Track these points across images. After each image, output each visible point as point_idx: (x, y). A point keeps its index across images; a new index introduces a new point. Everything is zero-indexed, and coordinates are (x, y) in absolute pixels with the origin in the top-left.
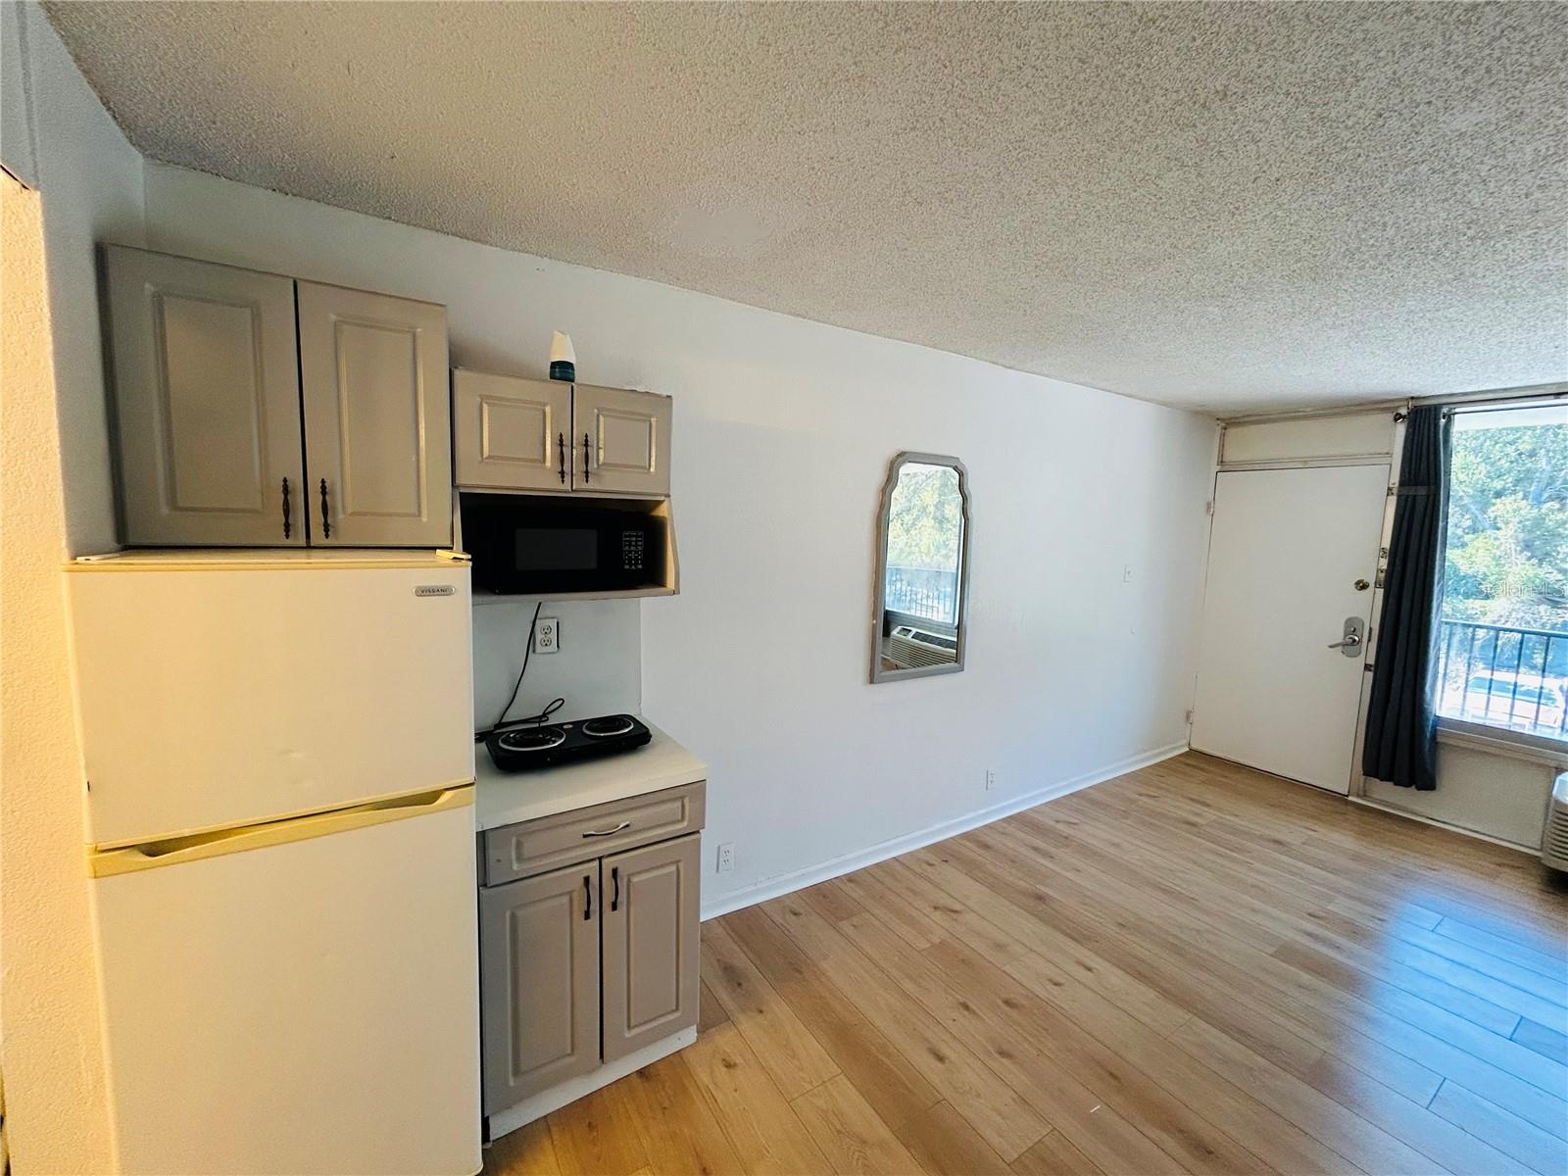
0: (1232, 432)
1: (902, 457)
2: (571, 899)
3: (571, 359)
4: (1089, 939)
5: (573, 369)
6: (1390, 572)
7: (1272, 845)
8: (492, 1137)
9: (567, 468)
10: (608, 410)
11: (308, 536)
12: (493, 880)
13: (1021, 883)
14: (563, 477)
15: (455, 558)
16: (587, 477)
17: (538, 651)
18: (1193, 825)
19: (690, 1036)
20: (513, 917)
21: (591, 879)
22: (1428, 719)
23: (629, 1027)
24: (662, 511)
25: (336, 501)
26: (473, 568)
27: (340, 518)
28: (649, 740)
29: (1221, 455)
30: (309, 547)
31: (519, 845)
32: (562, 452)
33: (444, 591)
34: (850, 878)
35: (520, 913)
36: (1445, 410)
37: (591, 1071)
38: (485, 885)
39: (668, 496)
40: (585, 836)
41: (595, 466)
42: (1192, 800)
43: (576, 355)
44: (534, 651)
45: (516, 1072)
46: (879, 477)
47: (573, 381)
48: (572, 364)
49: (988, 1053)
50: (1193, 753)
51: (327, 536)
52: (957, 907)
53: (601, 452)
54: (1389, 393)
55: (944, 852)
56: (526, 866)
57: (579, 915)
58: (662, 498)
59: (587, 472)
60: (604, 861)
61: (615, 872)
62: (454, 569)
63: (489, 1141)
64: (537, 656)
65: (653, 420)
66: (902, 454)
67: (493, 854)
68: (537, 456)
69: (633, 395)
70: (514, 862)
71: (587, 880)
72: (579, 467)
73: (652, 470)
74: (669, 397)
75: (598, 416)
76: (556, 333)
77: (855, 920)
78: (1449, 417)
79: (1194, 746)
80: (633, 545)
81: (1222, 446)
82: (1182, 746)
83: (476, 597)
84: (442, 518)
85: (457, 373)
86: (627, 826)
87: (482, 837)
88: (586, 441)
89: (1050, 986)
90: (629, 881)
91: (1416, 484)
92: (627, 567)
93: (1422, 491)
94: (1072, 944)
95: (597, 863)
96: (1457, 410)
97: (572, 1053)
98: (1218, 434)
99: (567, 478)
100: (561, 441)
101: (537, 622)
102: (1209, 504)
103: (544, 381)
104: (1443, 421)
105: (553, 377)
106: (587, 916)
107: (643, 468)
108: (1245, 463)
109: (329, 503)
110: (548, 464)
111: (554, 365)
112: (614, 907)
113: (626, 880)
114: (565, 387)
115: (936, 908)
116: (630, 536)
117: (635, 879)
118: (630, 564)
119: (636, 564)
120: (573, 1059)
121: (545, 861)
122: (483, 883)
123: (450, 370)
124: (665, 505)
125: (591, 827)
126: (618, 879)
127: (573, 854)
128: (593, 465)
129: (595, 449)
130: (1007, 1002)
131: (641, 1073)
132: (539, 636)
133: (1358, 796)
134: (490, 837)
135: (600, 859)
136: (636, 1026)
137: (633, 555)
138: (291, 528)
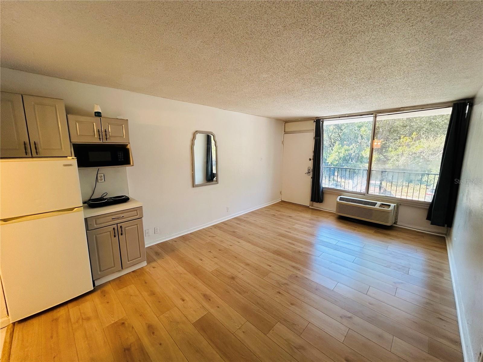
0: (286, 124)
1: (197, 132)
2: (110, 233)
3: (100, 111)
4: (241, 238)
5: (101, 113)
6: (314, 156)
7: (289, 217)
8: (96, 286)
9: (101, 137)
10: (111, 123)
11: (32, 155)
12: (90, 229)
13: (231, 230)
14: (100, 139)
15: (72, 158)
16: (107, 139)
17: (99, 182)
18: (274, 215)
19: (144, 264)
20: (96, 237)
21: (115, 228)
22: (320, 188)
23: (128, 261)
24: (128, 147)
25: (39, 146)
26: (77, 160)
27: (40, 150)
28: (129, 200)
29: (285, 130)
30: (32, 157)
31: (96, 221)
32: (99, 134)
33: (70, 165)
34: (191, 234)
35: (98, 236)
36: (322, 120)
37: (119, 271)
38: (88, 230)
39: (129, 143)
40: (112, 219)
41: (109, 137)
42: (277, 210)
43: (101, 110)
44: (98, 182)
45: (100, 271)
46: (191, 137)
47: (101, 116)
48: (100, 112)
49: (212, 258)
50: (282, 201)
51: (37, 154)
52: (215, 236)
53: (110, 133)
54: (312, 116)
55: (215, 226)
56: (97, 225)
57: (113, 237)
58: (128, 144)
59: (106, 138)
60: (118, 225)
61: (121, 227)
62: (73, 161)
63: (95, 286)
64: (98, 183)
65: (123, 125)
66: (196, 131)
67: (89, 223)
68: (92, 134)
69: (117, 120)
70: (95, 224)
71: (114, 229)
72: (104, 137)
73: (124, 137)
74: (127, 120)
75: (108, 125)
76: (95, 105)
77: (190, 241)
78: (323, 122)
79: (282, 200)
80: (120, 155)
81: (285, 127)
82: (280, 200)
83: (80, 168)
84: (68, 149)
85: (68, 116)
86: (123, 217)
87: (86, 219)
88: (106, 131)
89: (230, 246)
90: (125, 229)
91: (317, 137)
92: (119, 160)
93: (318, 138)
94: (238, 239)
95: (116, 225)
96: (324, 120)
97: (114, 267)
98: (284, 124)
99: (101, 140)
100: (99, 131)
101: (98, 175)
102: (282, 142)
103: (93, 117)
104: (321, 122)
105: (96, 116)
106: (115, 236)
107: (122, 137)
108: (289, 132)
109: (37, 147)
110: (96, 136)
111: (95, 113)
112: (122, 234)
113: (124, 228)
114: (98, 118)
115: (210, 237)
116: (120, 153)
117: (126, 228)
118: (120, 159)
119: (122, 159)
120: (114, 268)
121: (103, 224)
122: (87, 229)
123: (66, 115)
124: (129, 145)
125: (114, 217)
126: (122, 229)
127: (109, 223)
128: (108, 137)
129: (108, 133)
130: (219, 250)
131: (133, 272)
132: (99, 178)
133: (311, 206)
134: (88, 219)
135: (117, 224)
136: (130, 261)
137: (121, 157)
138: (27, 153)
